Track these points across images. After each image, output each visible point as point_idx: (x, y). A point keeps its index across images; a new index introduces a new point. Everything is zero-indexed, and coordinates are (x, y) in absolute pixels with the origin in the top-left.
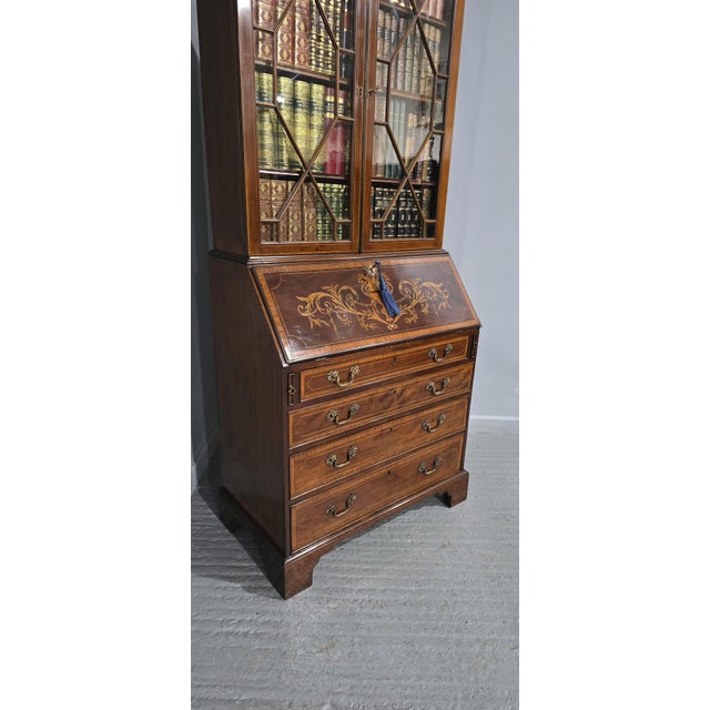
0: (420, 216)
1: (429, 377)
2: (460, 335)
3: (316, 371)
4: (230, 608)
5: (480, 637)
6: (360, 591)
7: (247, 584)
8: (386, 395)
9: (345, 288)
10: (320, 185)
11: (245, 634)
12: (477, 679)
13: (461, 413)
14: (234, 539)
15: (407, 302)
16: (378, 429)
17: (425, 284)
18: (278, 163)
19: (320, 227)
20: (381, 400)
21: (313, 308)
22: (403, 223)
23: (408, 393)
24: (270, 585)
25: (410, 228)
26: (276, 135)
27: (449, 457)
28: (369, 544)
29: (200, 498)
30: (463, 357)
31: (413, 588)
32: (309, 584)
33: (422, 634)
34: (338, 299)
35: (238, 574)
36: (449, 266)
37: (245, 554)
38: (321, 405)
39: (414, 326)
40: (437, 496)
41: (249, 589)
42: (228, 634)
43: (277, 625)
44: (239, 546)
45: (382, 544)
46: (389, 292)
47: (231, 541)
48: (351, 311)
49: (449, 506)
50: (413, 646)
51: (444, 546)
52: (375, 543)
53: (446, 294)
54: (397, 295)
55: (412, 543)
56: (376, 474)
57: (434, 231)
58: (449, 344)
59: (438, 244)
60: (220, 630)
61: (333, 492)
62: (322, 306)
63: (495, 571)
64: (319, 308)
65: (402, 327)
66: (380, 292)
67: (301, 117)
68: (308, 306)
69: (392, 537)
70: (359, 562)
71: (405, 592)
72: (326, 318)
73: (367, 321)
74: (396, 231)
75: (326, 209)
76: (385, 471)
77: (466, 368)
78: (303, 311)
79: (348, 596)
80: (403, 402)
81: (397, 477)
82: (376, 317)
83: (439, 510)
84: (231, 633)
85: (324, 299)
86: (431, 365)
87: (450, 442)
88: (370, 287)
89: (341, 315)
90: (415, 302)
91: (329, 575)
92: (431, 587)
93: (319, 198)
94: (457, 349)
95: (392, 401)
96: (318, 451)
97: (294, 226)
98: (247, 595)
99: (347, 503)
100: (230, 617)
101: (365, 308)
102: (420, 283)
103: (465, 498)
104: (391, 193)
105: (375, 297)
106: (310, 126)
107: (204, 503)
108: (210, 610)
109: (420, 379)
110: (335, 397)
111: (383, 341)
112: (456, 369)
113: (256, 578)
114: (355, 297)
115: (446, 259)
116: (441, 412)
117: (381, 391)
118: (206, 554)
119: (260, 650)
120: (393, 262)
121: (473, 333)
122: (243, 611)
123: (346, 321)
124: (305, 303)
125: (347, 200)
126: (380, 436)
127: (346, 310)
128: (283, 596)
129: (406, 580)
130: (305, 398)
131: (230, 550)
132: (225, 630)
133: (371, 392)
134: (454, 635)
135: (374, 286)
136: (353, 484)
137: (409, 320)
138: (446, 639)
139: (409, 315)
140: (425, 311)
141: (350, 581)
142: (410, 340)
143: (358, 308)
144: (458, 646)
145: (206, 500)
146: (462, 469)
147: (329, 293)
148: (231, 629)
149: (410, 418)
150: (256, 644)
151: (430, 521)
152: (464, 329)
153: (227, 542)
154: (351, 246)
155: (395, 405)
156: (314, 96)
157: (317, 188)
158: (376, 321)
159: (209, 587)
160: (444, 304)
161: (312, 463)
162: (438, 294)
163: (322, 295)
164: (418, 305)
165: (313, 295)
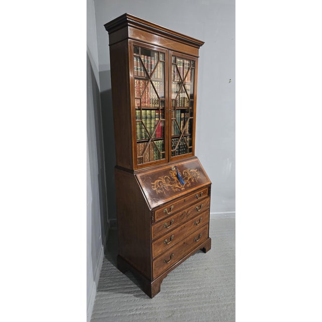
0: (187, 146)
1: (196, 205)
2: (205, 188)
3: (160, 210)
4: (131, 304)
5: (226, 303)
6: (179, 291)
7: (135, 294)
8: (182, 214)
9: (166, 177)
10: (155, 142)
11: (140, 314)
12: (227, 319)
13: (207, 216)
14: (125, 276)
15: (186, 179)
16: (180, 227)
17: (191, 170)
18: (141, 137)
19: (155, 155)
20: (181, 216)
21: (157, 186)
22: (181, 149)
23: (189, 212)
24: (144, 293)
25: (184, 150)
26: (141, 128)
27: (204, 233)
28: (178, 272)
29: (107, 260)
30: (207, 196)
31: (198, 288)
32: (159, 291)
33: (205, 305)
34: (164, 181)
35: (131, 290)
36: (198, 162)
37: (131, 282)
38: (162, 222)
39: (190, 188)
40: (201, 249)
41: (137, 296)
42: (133, 315)
43: (151, 309)
44: (128, 279)
45: (183, 271)
46: (180, 175)
47: (124, 277)
48: (169, 185)
49: (205, 253)
50: (202, 310)
51: (206, 269)
52: (180, 271)
53: (199, 173)
54: (183, 176)
55: (194, 270)
56: (180, 244)
57: (192, 150)
58: (202, 192)
59: (193, 154)
60: (130, 314)
61: (166, 254)
62: (159, 185)
63: (226, 277)
65: (186, 188)
66: (177, 176)
67: (148, 122)
69: (186, 268)
70: (176, 280)
71: (195, 290)
72: (161, 189)
73: (175, 188)
74: (179, 152)
75: (157, 149)
76: (183, 242)
77: (207, 199)
78: (154, 188)
79: (175, 294)
80: (188, 216)
81: (187, 244)
82: (177, 186)
83: (201, 254)
84: (135, 314)
85: (160, 182)
86: (196, 200)
87: (204, 227)
88: (173, 175)
89: (166, 187)
90: (189, 178)
91: (166, 286)
92: (205, 286)
93: (155, 146)
94: (204, 193)
95: (184, 216)
96: (161, 239)
97: (147, 157)
98: (137, 298)
99: (171, 257)
100: (132, 308)
101: (173, 183)
102: (189, 171)
103: (210, 248)
104: (177, 140)
105: (176, 178)
106: (151, 123)
107: (109, 262)
108: (124, 306)
109: (193, 206)
110: (166, 218)
111: (180, 195)
112: (204, 200)
113: (138, 291)
114: (169, 179)
115: (197, 160)
116: (200, 217)
117: (181, 213)
118: (115, 284)
119: (147, 319)
120: (180, 164)
121: (209, 187)
122: (136, 305)
123: (168, 190)
124: (154, 185)
125: (163, 145)
126: (181, 229)
127: (167, 185)
128: (151, 297)
129: (195, 285)
130: (157, 220)
131: (125, 281)
132: (132, 313)
133: (177, 214)
134: (216, 304)
135: (175, 174)
136: (172, 249)
137: (188, 185)
138: (214, 306)
139: (188, 184)
140: (193, 181)
141: (174, 288)
142: (189, 193)
143: (171, 184)
144: (218, 308)
145: (110, 261)
146: (208, 237)
147: (161, 179)
148: (134, 313)
149: (190, 221)
150: (145, 317)
151: (199, 260)
152: (206, 186)
153: (123, 278)
154: (166, 160)
155: (185, 218)
156: (152, 114)
157: (154, 143)
158: (177, 188)
159: (121, 297)
160: (198, 177)
161: (159, 244)
162: (196, 174)
163: (159, 181)
164: (190, 179)
165: (156, 181)
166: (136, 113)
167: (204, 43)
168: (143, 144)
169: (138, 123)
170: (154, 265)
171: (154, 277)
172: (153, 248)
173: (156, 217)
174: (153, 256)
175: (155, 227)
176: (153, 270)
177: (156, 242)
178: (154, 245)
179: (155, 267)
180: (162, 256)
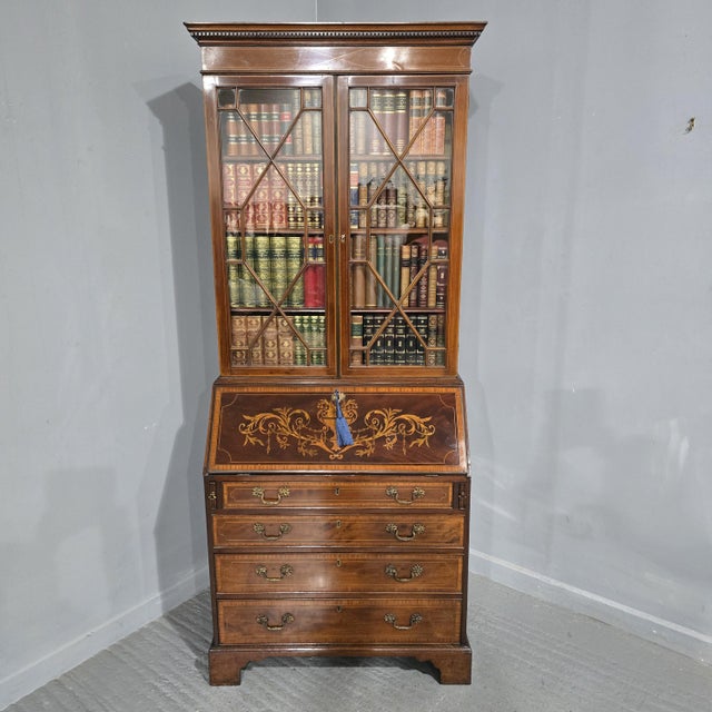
4: (174, 670)
7: (201, 659)
9: (298, 411)
11: (164, 694)
15: (370, 433)
17: (403, 416)
21: (255, 427)
32: (237, 684)
34: (285, 422)
39: (365, 461)
41: (198, 664)
42: (154, 687)
43: (187, 700)
48: (295, 434)
49: (442, 682)
53: (431, 430)
54: (360, 424)
56: (321, 603)
57: (446, 359)
60: (153, 682)
61: (263, 604)
62: (265, 426)
64: (261, 428)
65: (349, 458)
68: (251, 424)
72: (264, 438)
73: (308, 446)
75: (297, 336)
78: (243, 429)
82: (320, 444)
85: (270, 420)
89: (281, 437)
90: (379, 434)
91: (261, 685)
97: (269, 352)
98: (193, 667)
99: (282, 620)
101: (312, 434)
102: (397, 415)
103: (468, 682)
105: (330, 424)
108: (162, 665)
110: (261, 512)
111: (316, 468)
114: (305, 421)
116: (413, 562)
122: (178, 677)
123: (284, 444)
124: (249, 422)
127: (288, 433)
130: (228, 506)
132: (156, 683)
135: (335, 412)
137: (361, 453)
139: (364, 447)
140: (389, 445)
143: (304, 432)
147: (279, 415)
158: (319, 448)
159: (178, 648)
160: (421, 442)
162: (419, 429)
163: (270, 416)
164: (384, 437)
165: (260, 416)
166: (227, 242)
167: (484, 24)
168: (258, 318)
169: (232, 268)
170: (221, 612)
171: (222, 639)
172: (218, 569)
173: (226, 497)
174: (219, 588)
175: (224, 520)
176: (221, 624)
177: (227, 557)
178: (223, 562)
179: (225, 617)
180: (251, 603)
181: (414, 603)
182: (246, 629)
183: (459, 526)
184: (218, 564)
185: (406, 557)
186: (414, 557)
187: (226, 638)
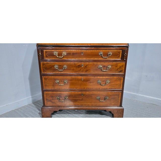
1: (99, 63)
30: (119, 59)
80: (88, 70)
96: (52, 77)
109: (95, 63)
116: (107, 79)
130: (46, 59)
170: (45, 95)
171: (46, 104)
172: (43, 81)
173: (45, 55)
174: (44, 87)
175: (45, 64)
176: (45, 99)
177: (46, 77)
178: (45, 79)
179: (46, 97)
180: (54, 92)
181: (106, 93)
182: (53, 101)
183: (123, 66)
184: (43, 79)
185: (104, 77)
186: (107, 77)
187: (47, 104)
